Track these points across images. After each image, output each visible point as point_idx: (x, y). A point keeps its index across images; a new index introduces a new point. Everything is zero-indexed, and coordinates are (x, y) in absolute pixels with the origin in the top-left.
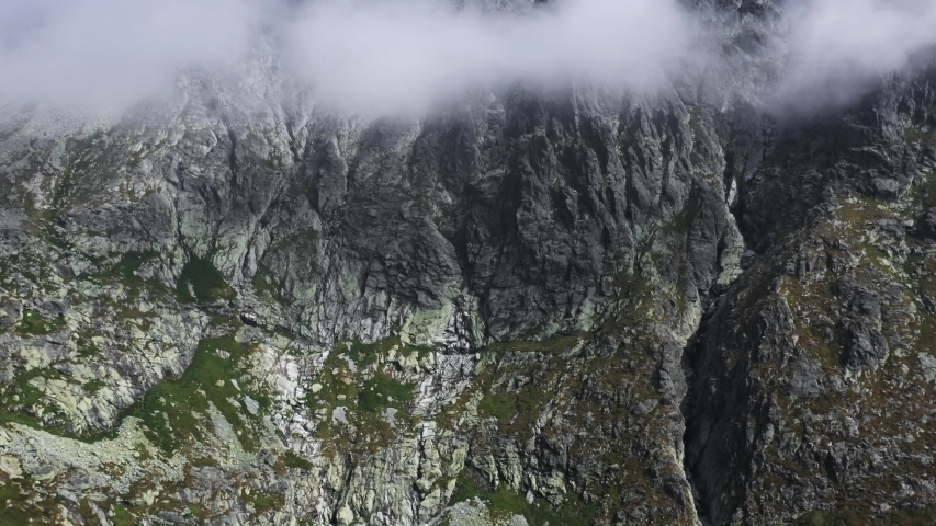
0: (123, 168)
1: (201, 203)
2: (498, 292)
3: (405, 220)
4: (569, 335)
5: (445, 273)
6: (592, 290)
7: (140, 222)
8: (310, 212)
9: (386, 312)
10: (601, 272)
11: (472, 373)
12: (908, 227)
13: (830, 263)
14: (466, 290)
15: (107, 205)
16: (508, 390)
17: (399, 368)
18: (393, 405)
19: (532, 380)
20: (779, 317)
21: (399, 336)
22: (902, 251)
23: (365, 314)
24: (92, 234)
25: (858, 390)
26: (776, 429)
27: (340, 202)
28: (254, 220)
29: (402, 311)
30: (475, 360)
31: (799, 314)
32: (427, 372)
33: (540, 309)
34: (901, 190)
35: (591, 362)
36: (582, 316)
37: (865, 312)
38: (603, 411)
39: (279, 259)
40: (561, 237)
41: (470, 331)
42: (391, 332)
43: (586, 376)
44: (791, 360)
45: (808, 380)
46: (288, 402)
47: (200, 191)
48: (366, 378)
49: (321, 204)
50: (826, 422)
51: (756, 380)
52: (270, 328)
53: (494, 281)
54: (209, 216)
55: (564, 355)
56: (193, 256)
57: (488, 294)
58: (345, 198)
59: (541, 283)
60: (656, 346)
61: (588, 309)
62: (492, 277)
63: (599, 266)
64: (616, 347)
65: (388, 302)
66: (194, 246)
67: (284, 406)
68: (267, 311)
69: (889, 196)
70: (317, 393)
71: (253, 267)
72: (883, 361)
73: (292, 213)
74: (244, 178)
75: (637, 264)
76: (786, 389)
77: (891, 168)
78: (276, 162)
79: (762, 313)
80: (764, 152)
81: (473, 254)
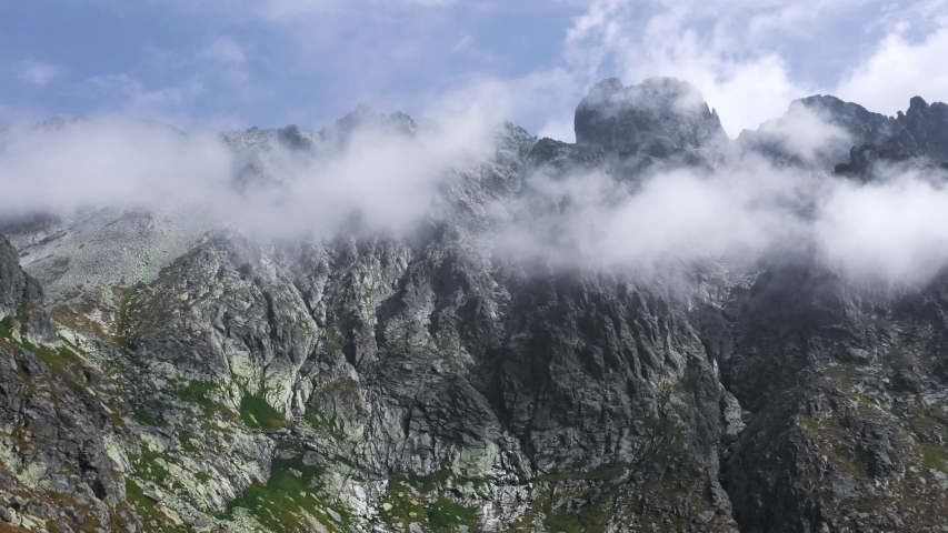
0: (177, 311)
1: (245, 350)
2: (538, 433)
3: (438, 374)
4: (614, 466)
5: (484, 418)
6: (626, 431)
7: (201, 355)
8: (348, 364)
9: (433, 452)
10: (630, 416)
11: (528, 499)
12: (886, 384)
13: (834, 405)
14: (506, 433)
15: (171, 337)
16: (568, 511)
17: (458, 494)
18: (463, 523)
19: (589, 502)
20: (807, 443)
21: (451, 470)
22: (887, 400)
23: (414, 452)
24: (162, 360)
25: (890, 494)
26: (830, 525)
27: (374, 358)
28: (296, 368)
29: (449, 450)
30: (528, 489)
31: (821, 441)
32: (485, 498)
33: (581, 446)
34: (871, 358)
35: (642, 485)
36: (621, 452)
37: (877, 437)
38: (665, 522)
39: (326, 401)
40: (592, 385)
41: (517, 466)
42: (443, 467)
43: (641, 496)
44: (826, 474)
45: (845, 487)
46: (365, 517)
47: (244, 339)
48: (430, 501)
49: (357, 359)
50: (873, 517)
51: (801, 490)
52: (331, 456)
53: (533, 424)
54: (254, 361)
55: (615, 481)
56: (247, 393)
57: (530, 435)
58: (378, 355)
59: (579, 425)
60: (701, 470)
61: (626, 445)
62: (530, 421)
63: (629, 411)
64: (663, 472)
65: (433, 443)
66: (247, 384)
67: (362, 520)
68: (326, 442)
69: (863, 362)
70: (389, 511)
71: (302, 408)
72: (903, 475)
73: (331, 364)
74: (284, 332)
75: (661, 412)
76: (830, 495)
77: (860, 341)
78: (304, 325)
79: (791, 439)
80: (735, 339)
81: (510, 401)
